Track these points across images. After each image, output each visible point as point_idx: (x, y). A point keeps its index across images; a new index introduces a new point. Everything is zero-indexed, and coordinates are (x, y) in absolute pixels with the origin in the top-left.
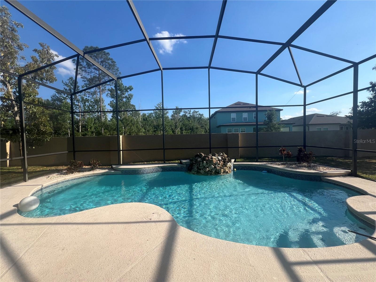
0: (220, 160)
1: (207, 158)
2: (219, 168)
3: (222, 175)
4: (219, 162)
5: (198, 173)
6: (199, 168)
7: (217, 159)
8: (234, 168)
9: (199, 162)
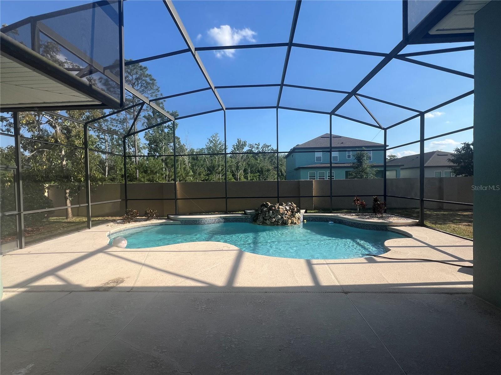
0: (288, 210)
1: (274, 208)
2: (286, 218)
3: (289, 226)
4: (286, 212)
5: (264, 223)
6: (265, 218)
7: (285, 209)
8: (304, 220)
9: (265, 212)
